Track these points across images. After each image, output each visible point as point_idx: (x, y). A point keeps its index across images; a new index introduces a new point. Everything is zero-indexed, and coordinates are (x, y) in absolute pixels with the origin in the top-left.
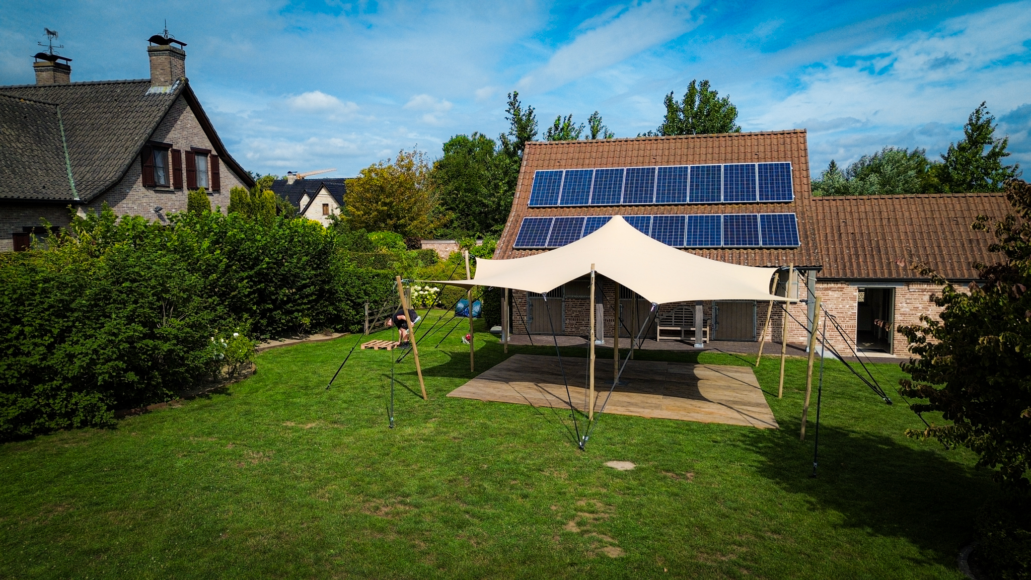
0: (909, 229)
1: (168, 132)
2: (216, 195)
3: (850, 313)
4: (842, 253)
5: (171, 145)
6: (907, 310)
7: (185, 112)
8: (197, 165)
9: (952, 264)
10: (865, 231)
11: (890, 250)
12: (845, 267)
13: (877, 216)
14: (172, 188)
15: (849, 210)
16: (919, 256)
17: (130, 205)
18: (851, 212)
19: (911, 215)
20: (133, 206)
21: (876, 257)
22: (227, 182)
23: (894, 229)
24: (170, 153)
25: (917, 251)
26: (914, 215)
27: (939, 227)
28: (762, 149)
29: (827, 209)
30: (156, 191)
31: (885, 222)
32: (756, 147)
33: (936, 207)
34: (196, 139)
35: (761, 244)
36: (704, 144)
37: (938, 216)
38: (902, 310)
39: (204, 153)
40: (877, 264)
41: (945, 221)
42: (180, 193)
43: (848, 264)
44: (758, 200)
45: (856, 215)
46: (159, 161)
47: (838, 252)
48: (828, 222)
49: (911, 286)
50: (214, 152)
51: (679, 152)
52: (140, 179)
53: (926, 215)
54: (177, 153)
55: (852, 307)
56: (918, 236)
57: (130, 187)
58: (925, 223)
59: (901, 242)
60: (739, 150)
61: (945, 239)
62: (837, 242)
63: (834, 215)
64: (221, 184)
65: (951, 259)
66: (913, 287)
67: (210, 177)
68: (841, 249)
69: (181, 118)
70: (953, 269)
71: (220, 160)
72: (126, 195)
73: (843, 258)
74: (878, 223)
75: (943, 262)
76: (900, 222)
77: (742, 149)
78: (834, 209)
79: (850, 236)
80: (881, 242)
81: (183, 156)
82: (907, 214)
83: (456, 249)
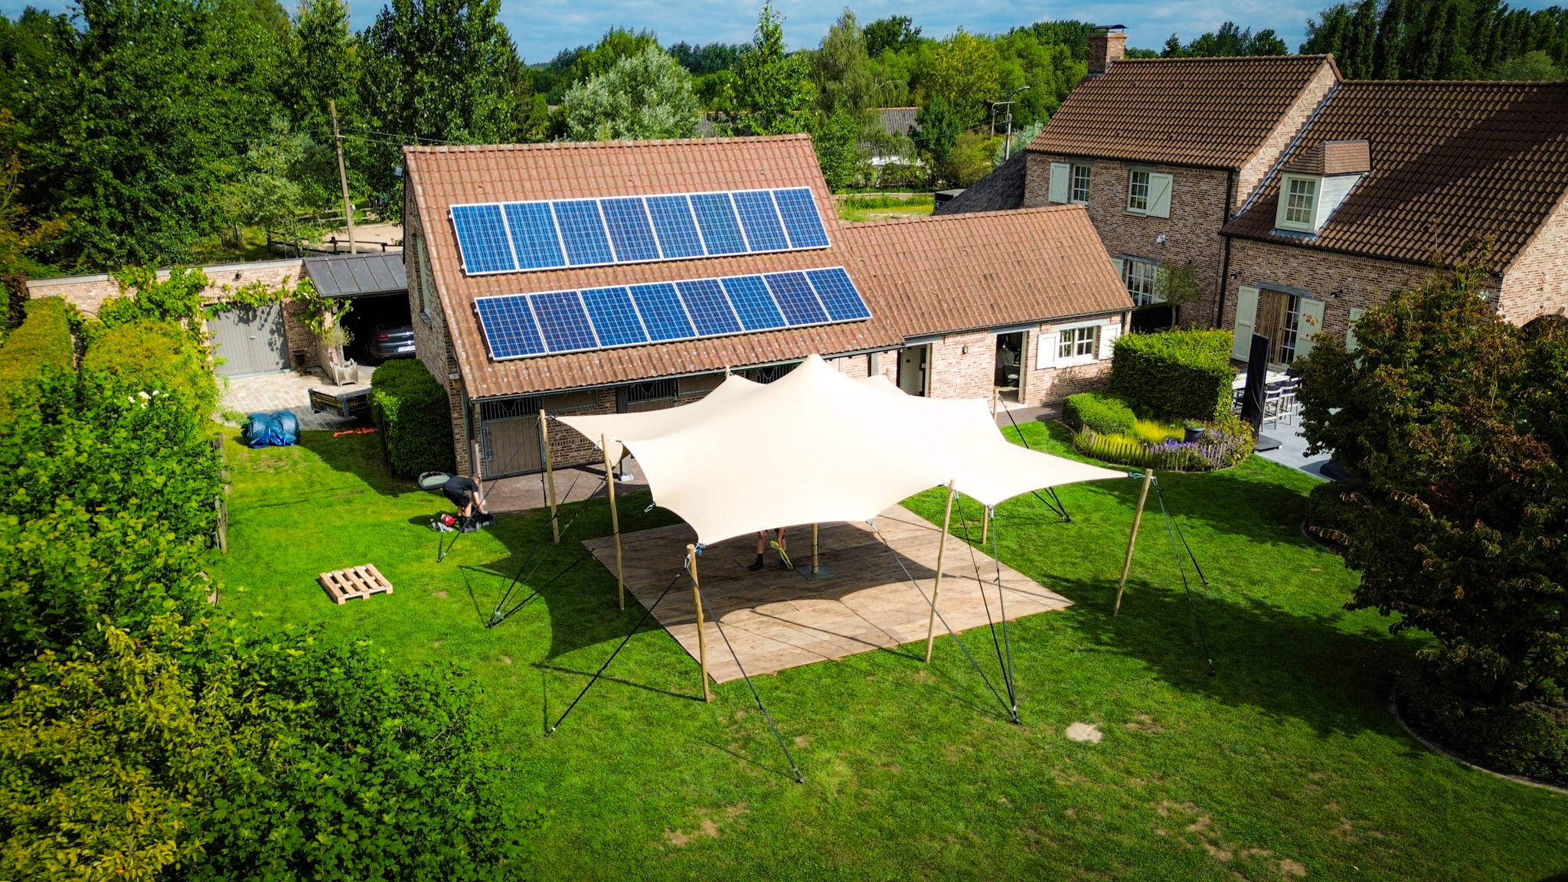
0: (927, 265)
6: (943, 367)
9: (978, 309)
11: (918, 295)
16: (947, 302)
21: (908, 307)
23: (913, 266)
25: (943, 294)
27: (952, 260)
28: (766, 164)
31: (901, 257)
32: (758, 161)
35: (830, 320)
36: (689, 155)
37: (948, 247)
38: (938, 368)
40: (912, 316)
41: (956, 252)
44: (791, 247)
49: (945, 340)
51: (660, 169)
56: (937, 273)
58: (939, 256)
59: (925, 285)
60: (738, 167)
61: (963, 276)
70: (980, 314)
74: (895, 259)
75: (970, 306)
76: (916, 257)
77: (742, 165)
80: (907, 287)
83: (114, 292)
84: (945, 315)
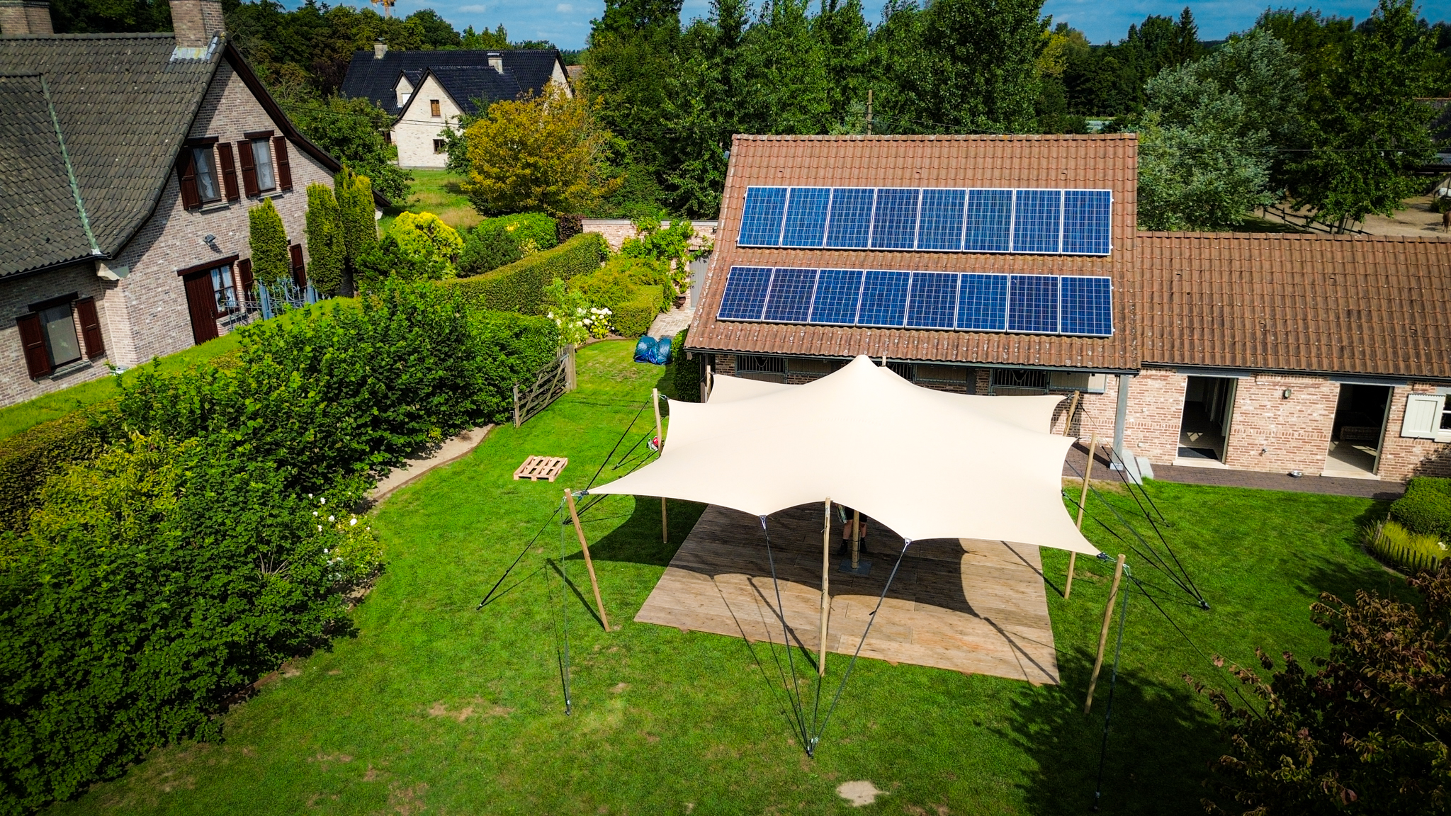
0: (1268, 289)
1: (210, 119)
2: (287, 195)
3: (1173, 409)
4: (1171, 324)
5: (216, 139)
6: (1251, 408)
7: (230, 83)
8: (255, 156)
9: (1319, 349)
10: (1206, 290)
11: (1238, 322)
12: (1173, 347)
13: (1225, 268)
14: (225, 201)
15: (1187, 255)
16: (1275, 335)
17: (170, 243)
18: (1190, 259)
19: (1272, 268)
20: (175, 241)
21: (1217, 333)
22: (301, 173)
23: (1246, 288)
24: (215, 150)
25: (1275, 325)
26: (1277, 268)
27: (1308, 288)
28: (1072, 164)
29: (1157, 251)
30: (204, 213)
31: (1235, 276)
32: (1064, 160)
33: (1309, 256)
34: (251, 119)
35: (1059, 330)
36: (990, 151)
37: (1310, 271)
38: (1244, 408)
39: (264, 136)
40: (1218, 344)
41: (1319, 279)
42: (237, 206)
43: (1177, 343)
44: (1061, 252)
45: (1196, 264)
46: (202, 165)
47: (1166, 323)
48: (1156, 273)
49: (1259, 378)
50: (278, 133)
51: (953, 163)
52: (180, 201)
53: (1292, 268)
54: (225, 148)
55: (1177, 402)
56: (1278, 300)
57: (167, 216)
58: (1290, 280)
59: (1253, 311)
60: (1039, 164)
61: (1315, 307)
62: (1166, 307)
63: (1166, 262)
64: (293, 177)
65: (1319, 340)
66: (1262, 379)
67: (276, 170)
68: (1171, 317)
69: (226, 93)
70: (1319, 356)
71: (288, 141)
72: (163, 228)
73: (1171, 333)
74: (1226, 278)
75: (1308, 344)
76: (1256, 279)
77: (1044, 163)
78: (1167, 253)
79: (1185, 297)
80: (1227, 310)
81: (235, 150)
82: (1267, 265)
83: (632, 233)
84: (1265, 350)
